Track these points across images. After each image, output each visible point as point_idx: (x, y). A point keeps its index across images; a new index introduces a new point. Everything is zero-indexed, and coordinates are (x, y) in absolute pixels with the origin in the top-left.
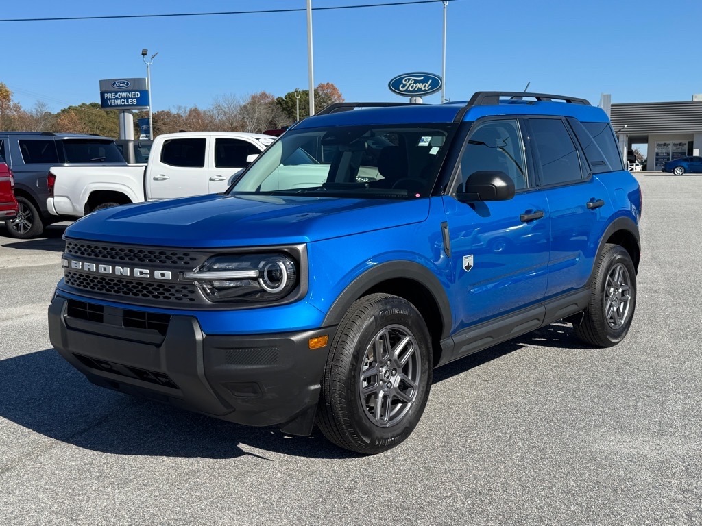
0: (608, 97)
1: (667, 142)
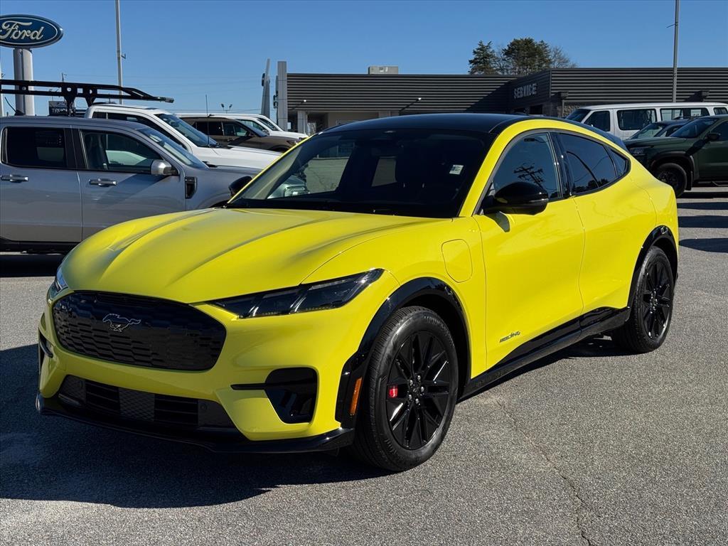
0: (282, 65)
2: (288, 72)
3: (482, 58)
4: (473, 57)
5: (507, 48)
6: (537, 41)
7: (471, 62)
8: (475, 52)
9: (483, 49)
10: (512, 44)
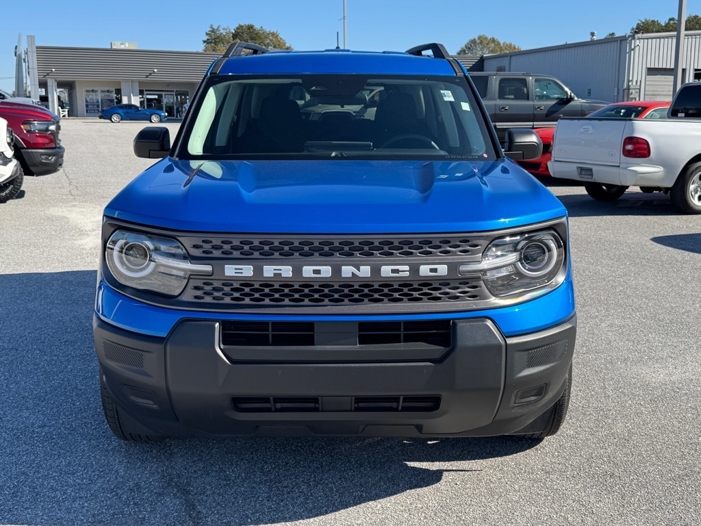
0: (31, 39)
1: (96, 89)
2: (36, 45)
3: (214, 40)
4: (206, 38)
5: (233, 32)
6: (257, 27)
7: (204, 42)
8: (207, 34)
9: (213, 31)
10: (238, 28)
